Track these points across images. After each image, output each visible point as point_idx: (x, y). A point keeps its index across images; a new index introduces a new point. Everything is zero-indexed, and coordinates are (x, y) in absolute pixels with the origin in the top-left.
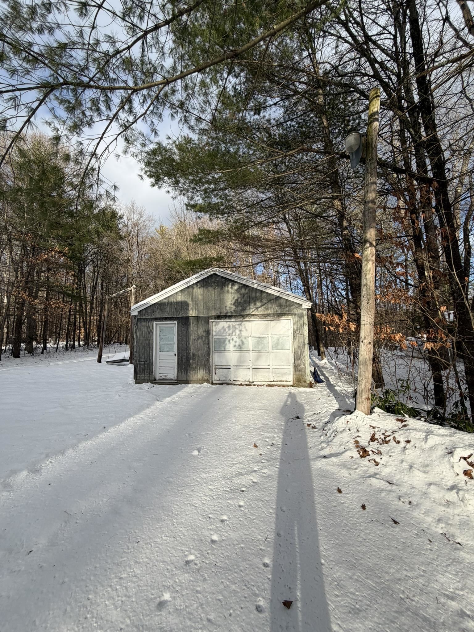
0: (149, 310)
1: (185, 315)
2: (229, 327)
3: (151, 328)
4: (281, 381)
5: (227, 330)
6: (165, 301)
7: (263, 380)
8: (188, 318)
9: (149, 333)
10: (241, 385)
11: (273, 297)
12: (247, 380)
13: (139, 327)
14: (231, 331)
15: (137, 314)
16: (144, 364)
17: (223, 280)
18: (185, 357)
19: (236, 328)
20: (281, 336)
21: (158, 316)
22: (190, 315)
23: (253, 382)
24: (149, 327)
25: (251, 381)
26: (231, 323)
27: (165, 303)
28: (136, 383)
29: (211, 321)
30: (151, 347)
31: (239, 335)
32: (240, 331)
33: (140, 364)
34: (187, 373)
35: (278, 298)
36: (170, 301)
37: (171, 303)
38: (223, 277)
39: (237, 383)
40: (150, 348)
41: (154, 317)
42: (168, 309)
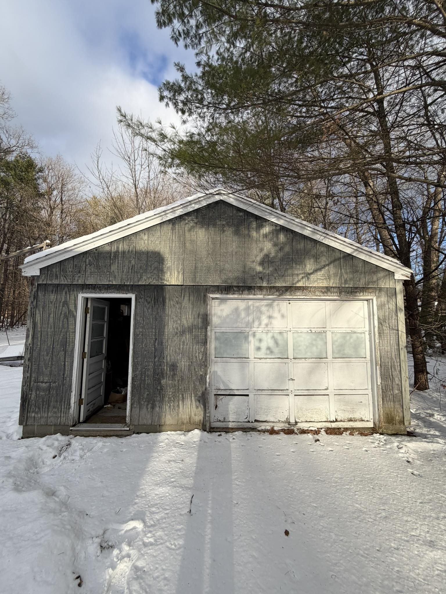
0: (69, 268)
1: (154, 282)
2: (248, 308)
3: (72, 307)
4: (350, 420)
5: (243, 315)
6: (108, 248)
7: (316, 418)
8: (161, 288)
9: (66, 317)
10: (272, 432)
11: (338, 255)
12: (284, 419)
13: (41, 303)
14: (250, 318)
15: (38, 273)
16: (49, 389)
17: (241, 214)
18: (150, 373)
19: (261, 312)
20: (349, 330)
21: (91, 281)
22: (166, 283)
23: (296, 423)
24: (66, 303)
25: (292, 421)
26: (251, 303)
27: (110, 253)
28: (26, 435)
29: (212, 296)
30: (69, 349)
31: (267, 325)
32: (270, 317)
33: (38, 389)
34: (153, 408)
35: (349, 257)
36: (120, 249)
37: (124, 252)
38: (239, 210)
39: (263, 426)
40: (65, 351)
41: (80, 282)
42: (114, 268)
